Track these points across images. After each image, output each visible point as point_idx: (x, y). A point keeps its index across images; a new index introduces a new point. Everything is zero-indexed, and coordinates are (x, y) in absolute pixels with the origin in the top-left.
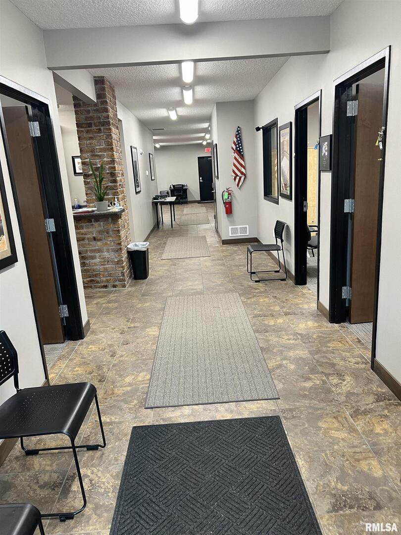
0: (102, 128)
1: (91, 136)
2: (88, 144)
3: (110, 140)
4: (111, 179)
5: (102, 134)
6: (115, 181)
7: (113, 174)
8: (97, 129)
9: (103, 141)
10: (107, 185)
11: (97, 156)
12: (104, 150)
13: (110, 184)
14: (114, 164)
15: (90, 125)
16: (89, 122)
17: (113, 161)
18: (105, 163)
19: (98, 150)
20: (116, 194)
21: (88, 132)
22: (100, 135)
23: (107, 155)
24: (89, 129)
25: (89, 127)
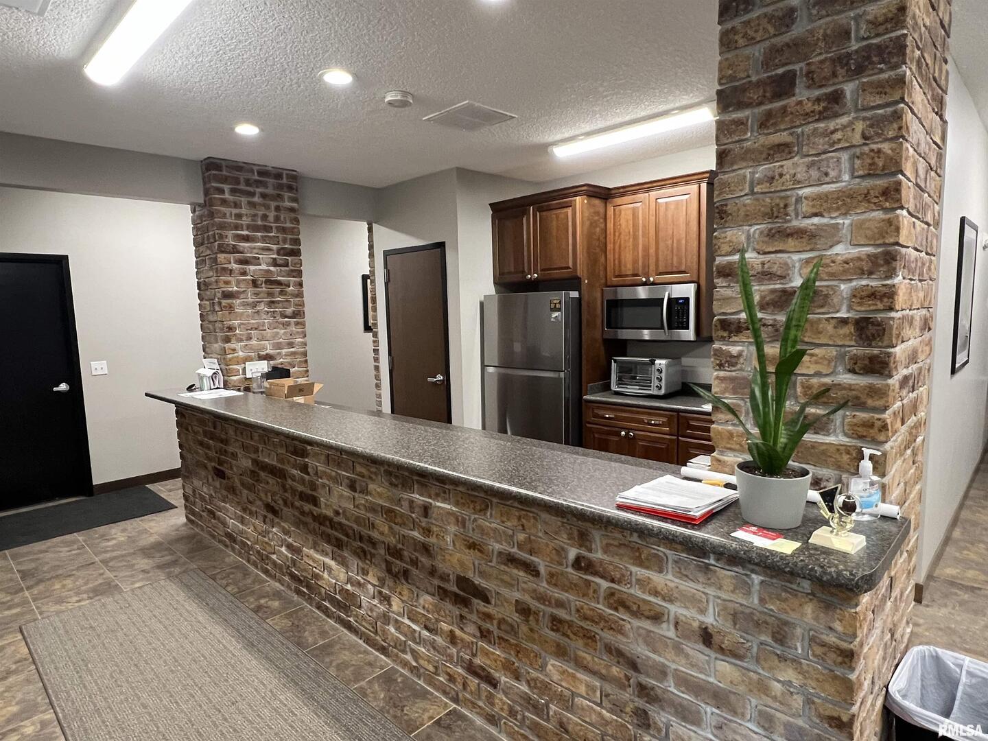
0: (849, 88)
1: (783, 137)
2: (760, 182)
3: (886, 147)
4: (854, 351)
5: (844, 120)
6: (879, 366)
7: (872, 329)
8: (818, 100)
9: (845, 156)
10: (827, 380)
11: (799, 233)
12: (845, 202)
13: (846, 378)
14: (891, 274)
15: (783, 86)
16: (780, 71)
17: (887, 260)
18: (834, 268)
19: (805, 207)
20: (872, 432)
21: (766, 123)
22: (832, 125)
23: (857, 227)
24: (778, 105)
25: (778, 96)
